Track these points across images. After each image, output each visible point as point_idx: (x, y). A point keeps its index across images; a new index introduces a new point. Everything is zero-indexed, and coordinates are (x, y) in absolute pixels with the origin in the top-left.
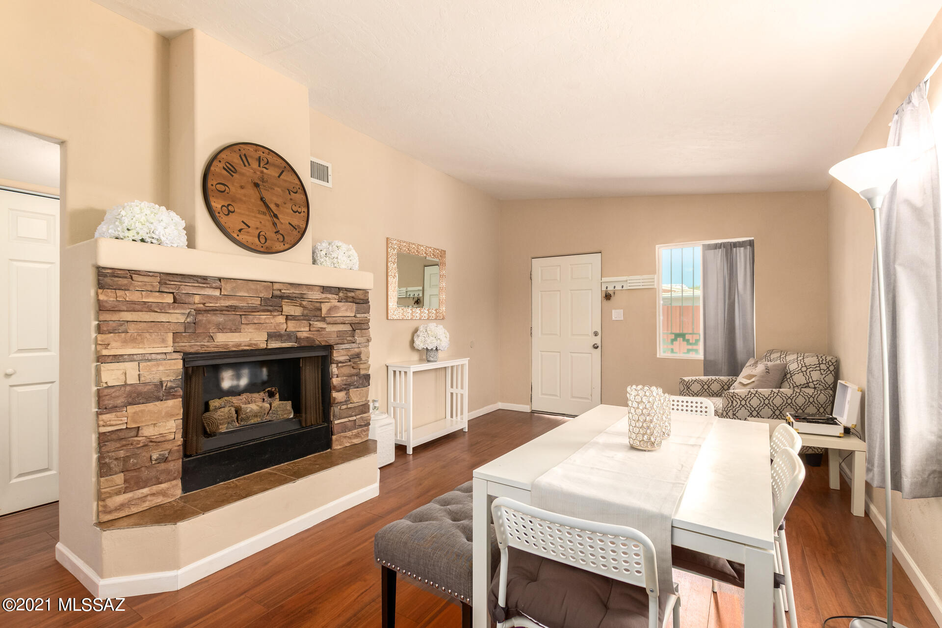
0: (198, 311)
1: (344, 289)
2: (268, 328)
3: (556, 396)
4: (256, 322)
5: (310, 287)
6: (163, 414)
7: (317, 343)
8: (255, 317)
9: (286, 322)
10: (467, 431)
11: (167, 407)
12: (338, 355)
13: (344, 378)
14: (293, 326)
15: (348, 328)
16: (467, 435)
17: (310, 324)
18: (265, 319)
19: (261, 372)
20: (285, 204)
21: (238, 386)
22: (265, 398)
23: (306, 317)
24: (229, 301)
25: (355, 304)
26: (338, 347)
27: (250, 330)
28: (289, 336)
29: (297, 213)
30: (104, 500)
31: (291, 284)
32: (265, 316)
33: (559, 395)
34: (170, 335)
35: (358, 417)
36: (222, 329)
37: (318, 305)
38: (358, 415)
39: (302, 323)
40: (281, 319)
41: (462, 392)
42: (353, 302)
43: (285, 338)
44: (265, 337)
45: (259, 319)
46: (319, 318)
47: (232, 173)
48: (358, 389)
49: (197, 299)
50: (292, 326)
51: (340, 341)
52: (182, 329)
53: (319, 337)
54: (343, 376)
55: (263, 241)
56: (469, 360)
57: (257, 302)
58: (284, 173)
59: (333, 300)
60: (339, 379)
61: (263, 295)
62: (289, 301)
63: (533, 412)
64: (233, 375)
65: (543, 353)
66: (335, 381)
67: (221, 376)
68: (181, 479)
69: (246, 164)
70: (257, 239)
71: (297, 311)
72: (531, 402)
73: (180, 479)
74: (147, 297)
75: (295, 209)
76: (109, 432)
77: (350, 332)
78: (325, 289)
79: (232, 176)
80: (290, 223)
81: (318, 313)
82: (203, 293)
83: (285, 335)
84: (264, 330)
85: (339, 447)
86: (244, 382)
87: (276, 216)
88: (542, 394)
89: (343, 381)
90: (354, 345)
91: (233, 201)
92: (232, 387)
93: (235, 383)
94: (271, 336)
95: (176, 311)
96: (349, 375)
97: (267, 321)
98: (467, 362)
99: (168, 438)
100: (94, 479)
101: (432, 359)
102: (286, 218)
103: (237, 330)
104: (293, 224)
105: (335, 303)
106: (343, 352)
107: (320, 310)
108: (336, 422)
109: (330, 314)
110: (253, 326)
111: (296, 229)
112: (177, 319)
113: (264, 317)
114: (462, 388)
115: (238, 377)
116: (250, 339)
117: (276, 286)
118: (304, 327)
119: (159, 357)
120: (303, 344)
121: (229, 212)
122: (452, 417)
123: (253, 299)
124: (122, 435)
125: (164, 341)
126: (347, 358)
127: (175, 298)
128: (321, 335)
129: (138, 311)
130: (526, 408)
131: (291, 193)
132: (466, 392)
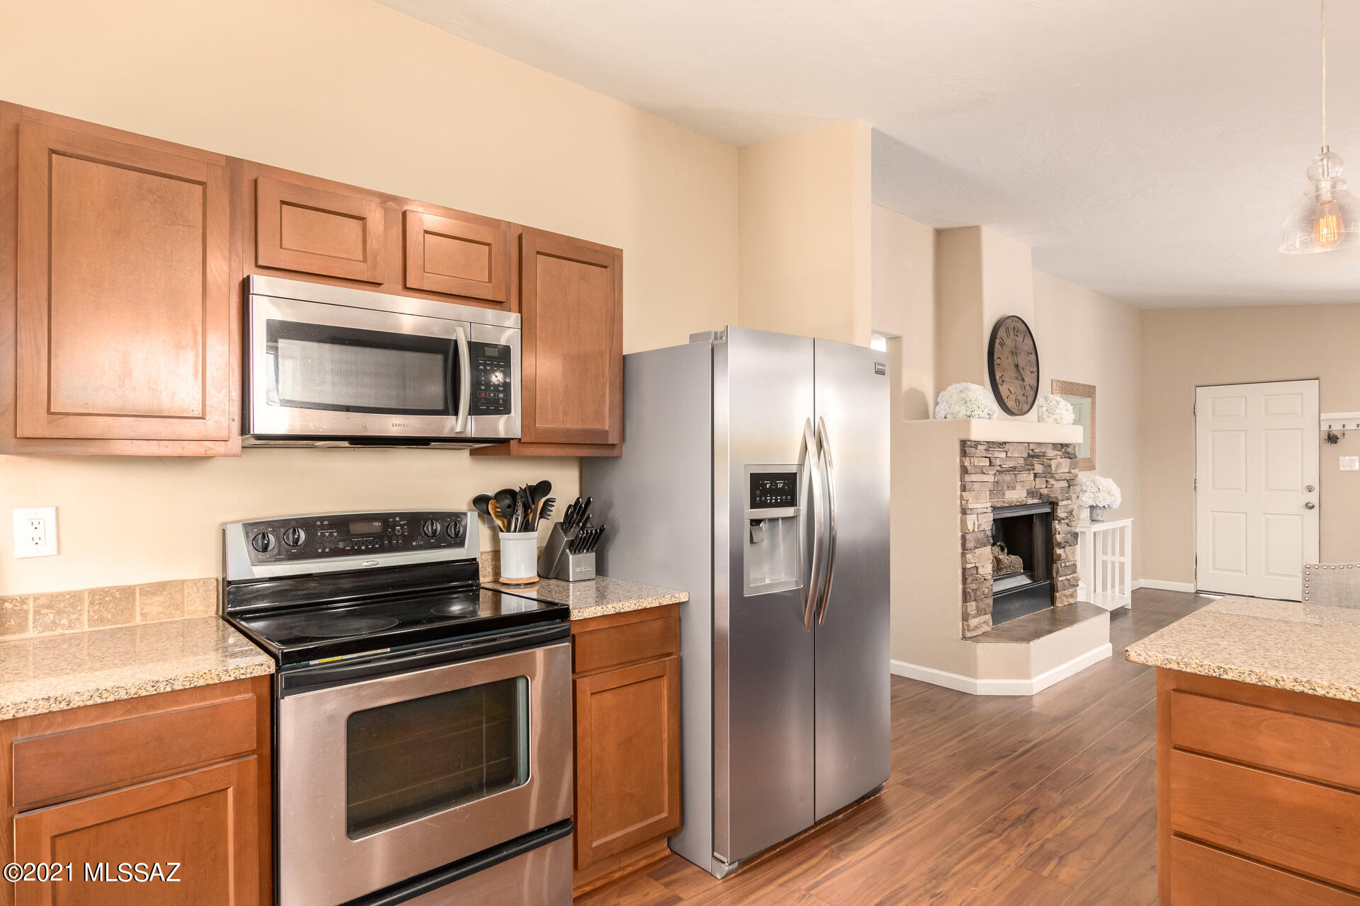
0: (999, 472)
1: (1064, 445)
2: (1027, 485)
3: (1240, 571)
4: (1022, 480)
5: (1047, 444)
6: (987, 557)
7: (1049, 499)
8: (1022, 476)
9: (1035, 480)
10: (1130, 608)
11: (988, 552)
12: (1061, 512)
14: (1038, 484)
15: (1065, 484)
16: (1130, 614)
17: (1047, 481)
18: (1026, 477)
20: (1026, 366)
23: (1044, 475)
24: (1010, 462)
25: (1070, 460)
26: (1060, 504)
27: (1019, 488)
29: (1034, 374)
30: (967, 621)
31: (1038, 443)
32: (1026, 475)
33: (1244, 571)
34: (991, 492)
35: (1071, 576)
36: (1008, 487)
37: (1050, 462)
38: (1070, 574)
39: (1043, 480)
40: (1033, 477)
41: (1122, 559)
42: (1069, 458)
43: (1035, 495)
44: (1026, 494)
46: (1051, 475)
47: (1003, 347)
48: (1071, 548)
49: (998, 461)
51: (1061, 497)
52: (993, 487)
53: (1051, 493)
54: (1064, 534)
55: (1018, 404)
56: (1132, 521)
57: (1022, 462)
58: (1025, 336)
59: (1058, 457)
60: (1061, 536)
61: (1024, 455)
62: (1039, 459)
63: (1198, 592)
65: (1215, 514)
66: (1059, 538)
68: (992, 614)
69: (1008, 336)
70: (1015, 403)
71: (1040, 469)
72: (1196, 578)
73: (990, 615)
74: (980, 461)
75: (1033, 371)
76: (968, 568)
77: (1067, 489)
78: (1054, 446)
79: (1003, 349)
80: (1029, 385)
81: (1051, 470)
83: (1035, 492)
84: (1025, 488)
85: (1061, 605)
87: (1023, 380)
88: (1215, 569)
89: (1063, 538)
90: (1069, 502)
91: (1004, 372)
94: (1028, 493)
95: (991, 473)
96: (1066, 533)
97: (1027, 479)
98: (1130, 524)
100: (960, 604)
101: (1099, 518)
102: (1028, 380)
103: (1014, 488)
104: (1033, 385)
105: (1059, 459)
106: (1065, 509)
107: (1051, 466)
108: (1060, 579)
109: (1057, 471)
110: (1020, 484)
111: (1034, 389)
112: (991, 479)
114: (1122, 554)
116: (1019, 496)
117: (1032, 446)
118: (1044, 484)
119: (985, 510)
120: (1044, 501)
121: (1003, 381)
122: (1104, 589)
123: (1020, 460)
124: (971, 572)
125: (988, 498)
126: (1066, 514)
127: (990, 461)
128: (1053, 491)
129: (978, 473)
130: (1189, 588)
131: (1029, 355)
132: (1128, 560)
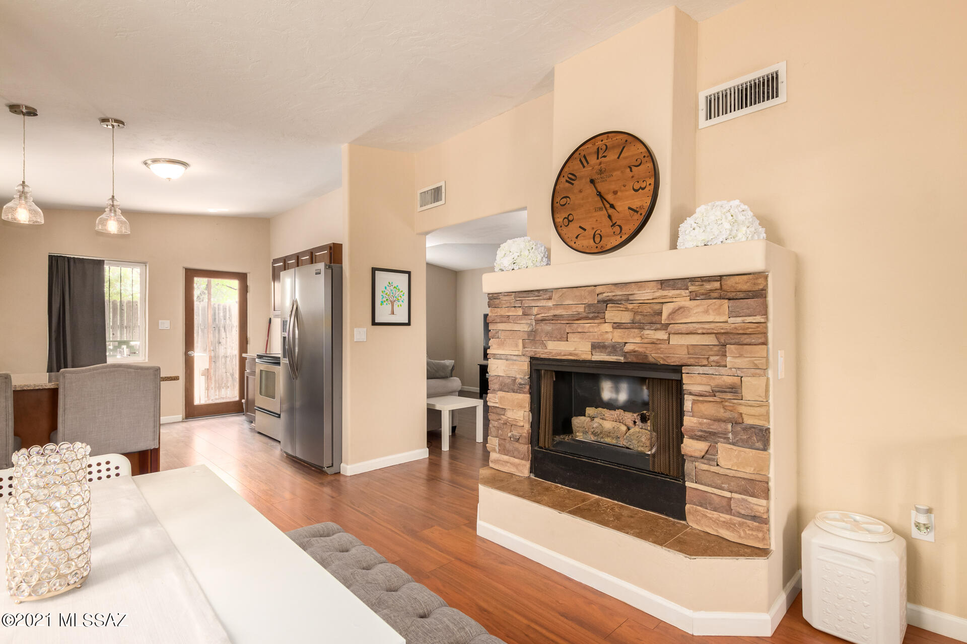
0: (538, 321)
1: (699, 279)
2: (592, 337)
4: (580, 330)
5: (639, 284)
6: (515, 403)
7: (651, 360)
8: (580, 326)
9: (612, 331)
11: (517, 399)
12: (693, 382)
13: (705, 420)
14: (619, 336)
15: (711, 340)
17: (643, 334)
18: (589, 328)
19: (642, 389)
20: (624, 186)
21: (616, 400)
22: (636, 421)
23: (637, 325)
24: (557, 310)
25: (726, 301)
26: (689, 370)
27: (575, 340)
28: (614, 348)
29: (641, 190)
30: (489, 452)
31: (615, 285)
32: (589, 325)
34: (521, 341)
35: (736, 495)
36: (551, 337)
37: (657, 307)
38: (736, 492)
39: (632, 332)
40: (607, 327)
42: (720, 298)
43: (610, 350)
44: (588, 347)
45: (584, 327)
46: (658, 325)
47: (572, 181)
48: (735, 448)
49: (535, 311)
50: (617, 336)
51: (692, 360)
52: (526, 337)
53: (654, 352)
54: (701, 417)
55: (597, 240)
57: (581, 309)
58: (625, 149)
59: (681, 299)
60: (695, 420)
61: (587, 301)
62: (613, 305)
64: (612, 387)
66: (689, 421)
67: (601, 386)
68: (530, 461)
69: (585, 164)
70: (592, 240)
71: (626, 317)
74: (508, 311)
75: (637, 187)
76: (493, 406)
77: (716, 348)
78: (664, 283)
79: (573, 184)
80: (630, 208)
81: (656, 318)
82: (541, 305)
83: (609, 347)
84: (587, 340)
86: (623, 397)
87: (612, 206)
89: (700, 424)
90: (722, 370)
91: (573, 209)
92: (610, 399)
93: (614, 396)
94: (595, 347)
95: (522, 322)
96: (713, 419)
97: (591, 330)
99: (518, 424)
102: (626, 201)
103: (562, 339)
104: (634, 207)
105: (686, 302)
106: (698, 379)
107: (660, 314)
108: (693, 485)
109: (674, 320)
110: (579, 335)
111: (637, 212)
112: (524, 328)
113: (586, 325)
115: (617, 390)
116: (575, 348)
117: (599, 290)
118: (634, 337)
119: (515, 358)
120: (630, 360)
121: (569, 221)
123: (577, 307)
124: (498, 410)
125: (517, 345)
126: (708, 389)
127: (523, 311)
128: (659, 349)
129: (505, 322)
131: (634, 168)
